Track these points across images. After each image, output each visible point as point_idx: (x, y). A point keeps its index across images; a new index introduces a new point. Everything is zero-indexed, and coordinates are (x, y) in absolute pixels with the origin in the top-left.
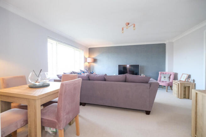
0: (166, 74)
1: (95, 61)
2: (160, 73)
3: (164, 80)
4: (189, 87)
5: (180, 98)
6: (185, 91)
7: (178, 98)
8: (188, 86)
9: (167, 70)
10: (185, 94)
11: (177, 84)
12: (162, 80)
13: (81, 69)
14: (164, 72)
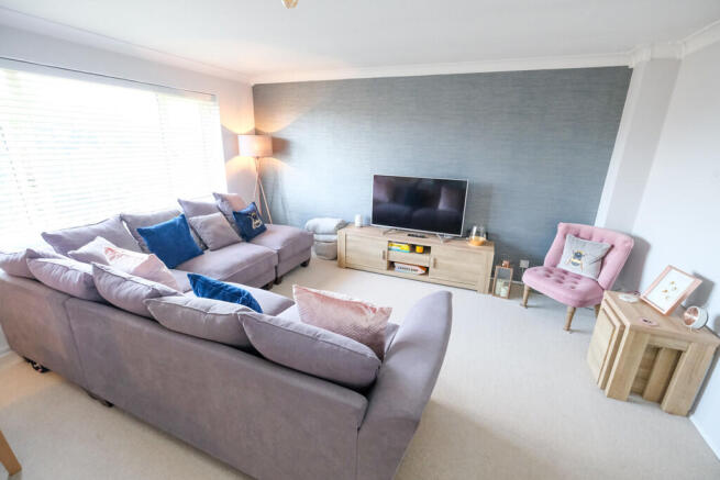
0: (590, 239)
1: (279, 147)
2: (561, 227)
3: (570, 268)
4: (679, 353)
5: (609, 396)
6: (649, 366)
7: (603, 387)
8: (672, 350)
9: (601, 221)
10: (644, 379)
11: (618, 325)
12: (562, 265)
13: (183, 199)
14: (584, 228)
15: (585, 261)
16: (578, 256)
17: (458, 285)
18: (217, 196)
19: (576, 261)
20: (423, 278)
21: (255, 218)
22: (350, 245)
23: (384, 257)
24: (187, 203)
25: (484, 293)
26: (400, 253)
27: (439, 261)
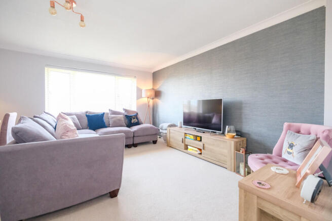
15: (295, 151)
16: (291, 146)
17: (212, 161)
18: (124, 110)
19: (290, 150)
20: (199, 156)
21: (134, 118)
22: (171, 135)
23: (183, 142)
24: (111, 111)
25: (231, 171)
26: (190, 139)
27: (206, 146)
